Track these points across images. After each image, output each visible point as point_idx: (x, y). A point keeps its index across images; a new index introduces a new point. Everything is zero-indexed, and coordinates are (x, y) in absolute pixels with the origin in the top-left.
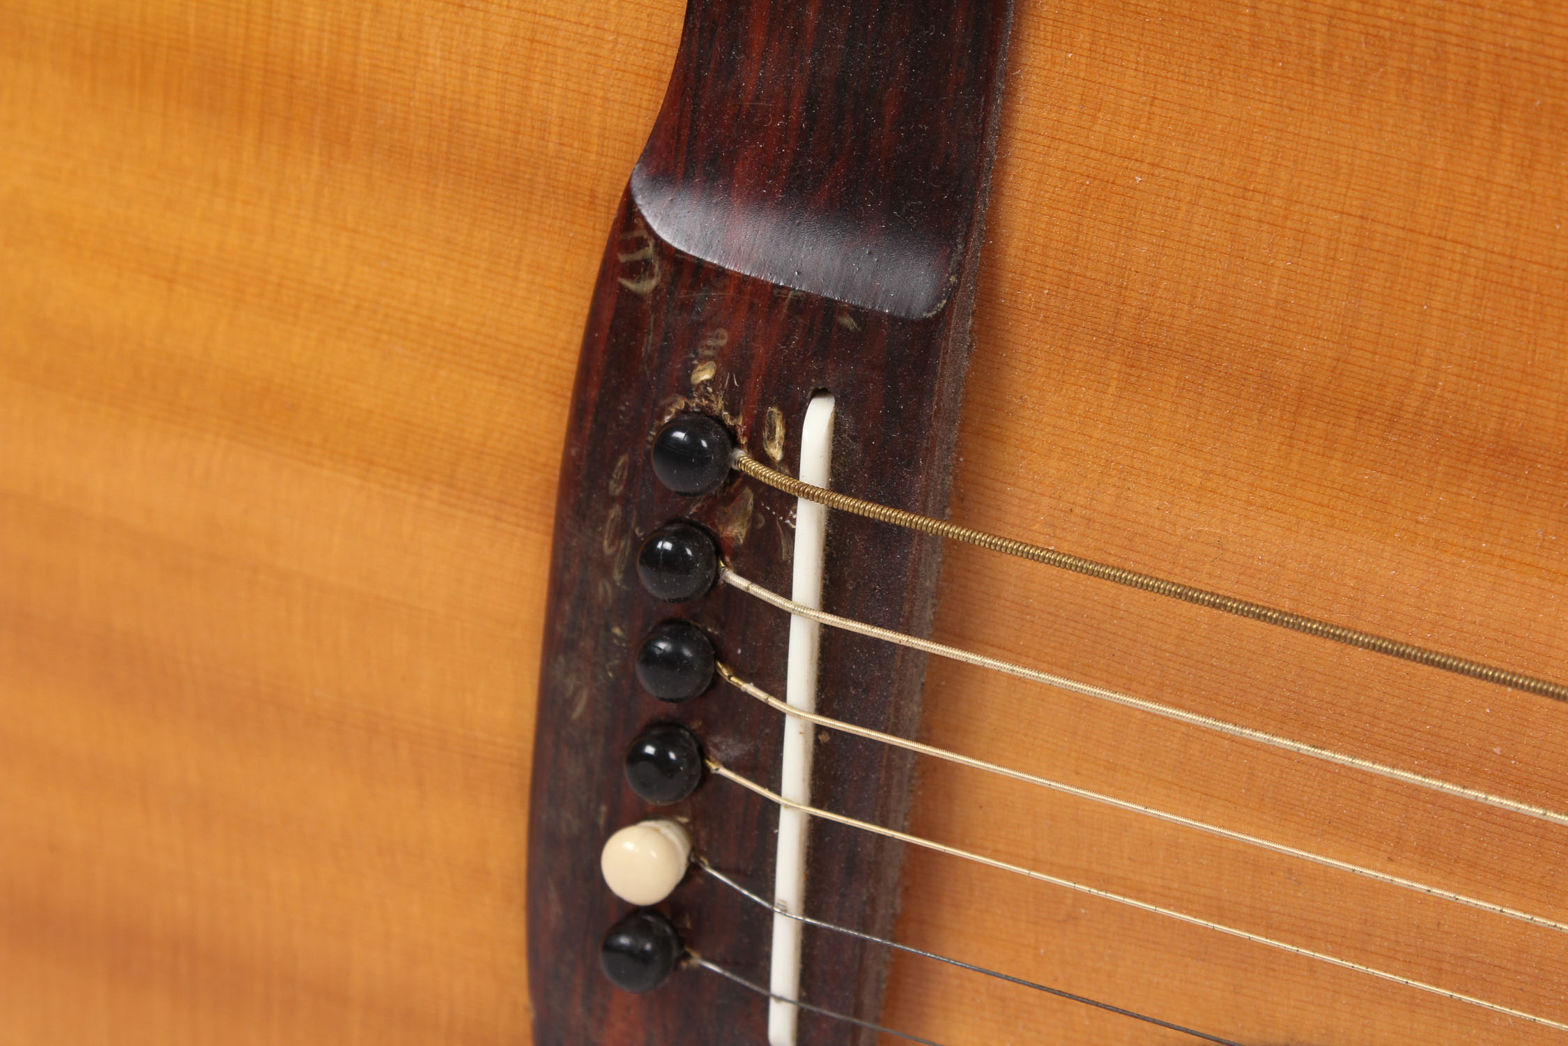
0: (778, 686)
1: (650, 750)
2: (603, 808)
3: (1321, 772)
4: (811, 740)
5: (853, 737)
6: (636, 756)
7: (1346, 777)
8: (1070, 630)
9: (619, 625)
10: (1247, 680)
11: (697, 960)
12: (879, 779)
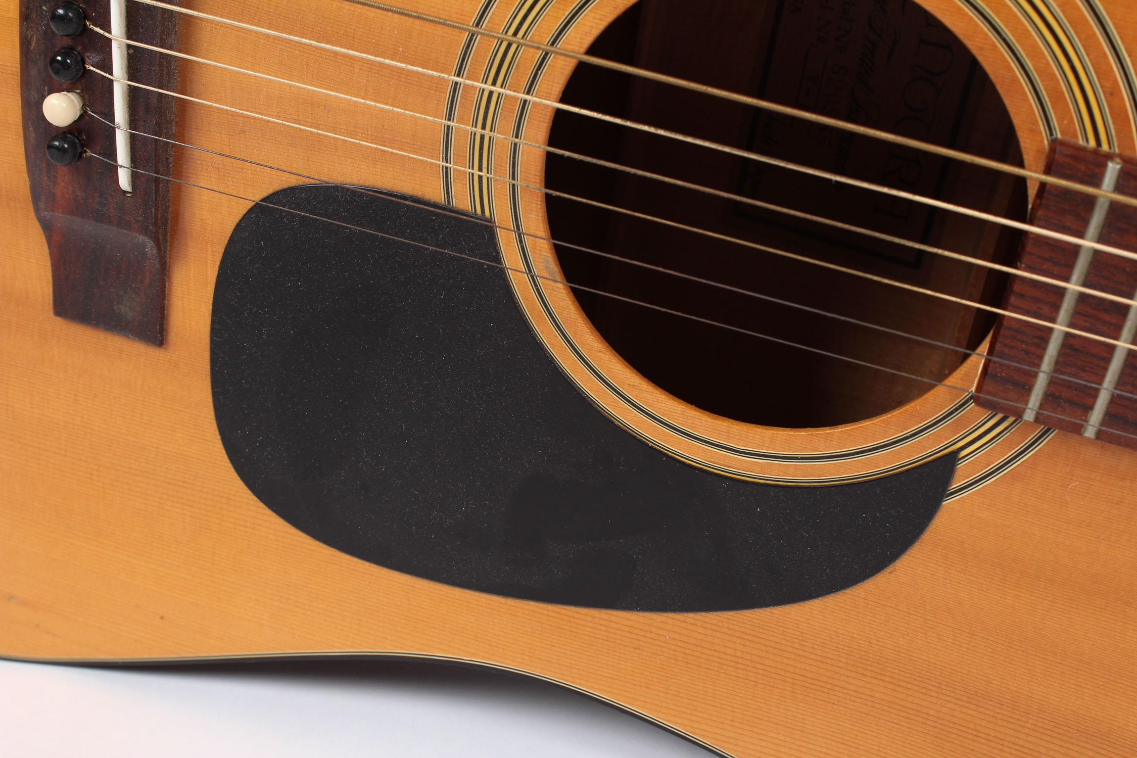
0: (107, 27)
1: (59, 58)
2: (46, 88)
3: (334, 63)
4: (125, 53)
5: (143, 49)
6: (54, 60)
7: (344, 64)
8: (233, 5)
9: (45, 5)
10: (303, 24)
11: (89, 153)
12: (156, 70)
